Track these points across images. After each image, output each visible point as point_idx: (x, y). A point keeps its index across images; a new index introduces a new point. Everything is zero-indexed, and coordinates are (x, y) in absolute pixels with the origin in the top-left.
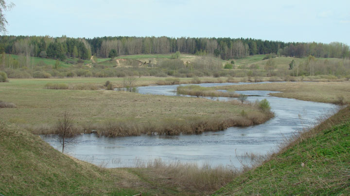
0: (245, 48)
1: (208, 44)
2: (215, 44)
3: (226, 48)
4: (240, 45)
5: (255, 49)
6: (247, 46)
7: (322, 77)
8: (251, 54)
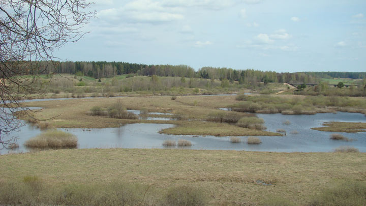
0: (114, 69)
1: (85, 67)
2: (91, 66)
3: (99, 69)
4: (110, 67)
5: (122, 70)
6: (115, 68)
7: (137, 93)
8: (119, 74)
